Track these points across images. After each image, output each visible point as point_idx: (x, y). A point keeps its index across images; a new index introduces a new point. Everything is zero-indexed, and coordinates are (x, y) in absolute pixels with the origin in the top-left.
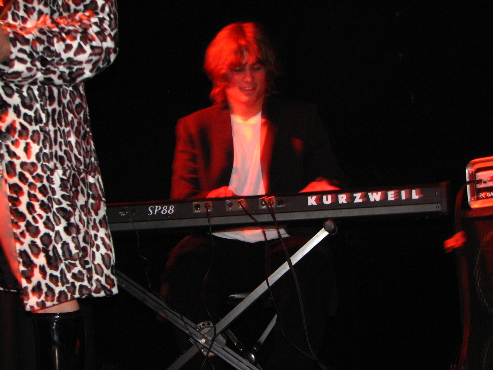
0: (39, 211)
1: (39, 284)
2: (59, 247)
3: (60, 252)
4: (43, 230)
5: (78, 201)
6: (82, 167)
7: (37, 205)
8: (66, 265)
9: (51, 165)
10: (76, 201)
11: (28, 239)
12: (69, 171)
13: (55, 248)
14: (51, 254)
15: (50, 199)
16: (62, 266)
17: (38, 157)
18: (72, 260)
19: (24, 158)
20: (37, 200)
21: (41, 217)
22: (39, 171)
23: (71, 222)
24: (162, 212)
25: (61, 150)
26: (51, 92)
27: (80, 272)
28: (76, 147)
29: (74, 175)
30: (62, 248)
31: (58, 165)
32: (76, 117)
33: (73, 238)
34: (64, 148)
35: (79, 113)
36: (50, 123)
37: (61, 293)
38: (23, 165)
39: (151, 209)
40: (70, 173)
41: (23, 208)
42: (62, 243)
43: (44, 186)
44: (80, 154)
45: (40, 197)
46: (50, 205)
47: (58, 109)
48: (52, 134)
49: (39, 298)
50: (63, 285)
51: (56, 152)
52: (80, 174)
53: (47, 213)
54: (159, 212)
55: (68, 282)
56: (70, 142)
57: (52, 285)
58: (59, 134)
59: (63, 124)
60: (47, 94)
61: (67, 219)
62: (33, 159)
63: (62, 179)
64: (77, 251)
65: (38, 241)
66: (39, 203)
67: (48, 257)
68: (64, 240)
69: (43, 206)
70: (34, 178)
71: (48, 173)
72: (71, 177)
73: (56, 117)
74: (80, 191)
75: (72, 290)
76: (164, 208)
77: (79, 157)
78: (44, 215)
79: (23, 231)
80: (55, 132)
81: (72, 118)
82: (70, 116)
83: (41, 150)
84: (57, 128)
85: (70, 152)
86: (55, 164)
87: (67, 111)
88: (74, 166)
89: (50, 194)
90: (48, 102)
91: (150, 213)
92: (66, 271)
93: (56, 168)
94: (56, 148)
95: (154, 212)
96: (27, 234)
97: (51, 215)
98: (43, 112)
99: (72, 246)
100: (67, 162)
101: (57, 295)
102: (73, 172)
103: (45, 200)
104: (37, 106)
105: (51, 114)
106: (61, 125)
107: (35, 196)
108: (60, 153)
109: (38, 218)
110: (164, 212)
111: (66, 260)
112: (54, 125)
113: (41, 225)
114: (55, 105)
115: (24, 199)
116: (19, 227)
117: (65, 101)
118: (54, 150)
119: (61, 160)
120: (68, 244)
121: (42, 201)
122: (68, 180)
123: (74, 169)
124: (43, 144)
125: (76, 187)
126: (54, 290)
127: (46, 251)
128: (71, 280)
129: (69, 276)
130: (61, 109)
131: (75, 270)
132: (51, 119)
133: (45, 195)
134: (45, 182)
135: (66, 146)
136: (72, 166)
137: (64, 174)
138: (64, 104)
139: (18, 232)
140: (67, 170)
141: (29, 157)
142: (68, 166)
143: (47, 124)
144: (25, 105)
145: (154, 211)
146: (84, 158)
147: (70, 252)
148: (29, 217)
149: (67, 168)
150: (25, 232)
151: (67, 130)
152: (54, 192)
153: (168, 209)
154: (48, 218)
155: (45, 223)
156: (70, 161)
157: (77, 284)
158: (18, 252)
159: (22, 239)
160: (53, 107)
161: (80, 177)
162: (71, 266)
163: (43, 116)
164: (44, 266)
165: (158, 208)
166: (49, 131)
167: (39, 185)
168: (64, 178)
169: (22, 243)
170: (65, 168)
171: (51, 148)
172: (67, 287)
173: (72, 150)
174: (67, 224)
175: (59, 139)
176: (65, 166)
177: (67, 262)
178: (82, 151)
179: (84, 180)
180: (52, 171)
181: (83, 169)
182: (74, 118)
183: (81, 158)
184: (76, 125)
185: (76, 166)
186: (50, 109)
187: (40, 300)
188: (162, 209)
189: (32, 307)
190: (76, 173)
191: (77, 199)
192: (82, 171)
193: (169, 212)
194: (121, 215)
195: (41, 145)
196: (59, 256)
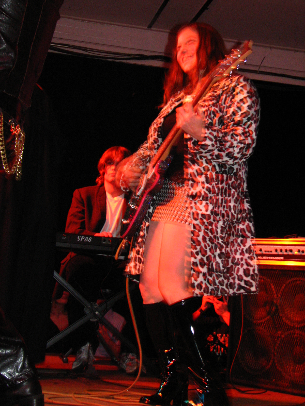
0: (208, 242)
1: (202, 282)
2: (214, 264)
3: (214, 267)
4: (209, 253)
5: (230, 239)
6: (235, 220)
7: (208, 238)
8: (216, 275)
9: (218, 218)
10: (229, 239)
11: (199, 257)
12: (226, 222)
13: (212, 264)
14: (210, 267)
15: (215, 237)
16: (214, 275)
17: (212, 212)
18: (220, 273)
19: (204, 211)
20: (208, 236)
21: (209, 246)
22: (212, 220)
23: (222, 251)
24: (85, 240)
25: (224, 210)
26: (222, 177)
27: (223, 280)
28: (233, 209)
29: (229, 224)
30: (216, 265)
31: (221, 218)
32: (236, 191)
33: (222, 260)
34: (225, 209)
35: (239, 189)
36: (220, 194)
37: (212, 290)
38: (203, 215)
39: (79, 237)
40: (227, 223)
41: (200, 239)
42: (216, 262)
43: (212, 228)
44: (235, 213)
45: (210, 234)
46: (214, 240)
47: (225, 186)
48: (220, 201)
49: (200, 290)
50: (213, 286)
51: (221, 211)
52: (233, 224)
53: (212, 244)
54: (83, 240)
55: (216, 284)
56: (230, 206)
57: (208, 285)
58: (224, 201)
59: (227, 195)
60: (220, 178)
61: (221, 250)
62: (209, 213)
63: (222, 227)
64: (223, 268)
65: (205, 259)
66: (209, 237)
67: (208, 268)
68: (217, 261)
69: (211, 239)
70: (208, 223)
71: (216, 222)
72: (228, 226)
73: (223, 191)
74: (232, 234)
75: (217, 289)
76: (86, 238)
77: (234, 214)
78: (211, 245)
79: (198, 251)
80: (222, 200)
81: (234, 191)
82: (233, 191)
83: (213, 208)
84: (223, 197)
85: (229, 212)
86: (220, 218)
87: (231, 187)
88: (230, 220)
89: (215, 234)
90: (220, 182)
91: (78, 240)
92: (216, 278)
93: (220, 220)
94: (221, 209)
95: (80, 240)
96: (200, 254)
97: (214, 245)
98: (217, 188)
99: (221, 265)
100: (226, 218)
101: (210, 291)
102: (229, 223)
103: (212, 236)
104: (214, 184)
105: (220, 189)
106: (226, 196)
107: (207, 233)
108: (223, 212)
109: (207, 245)
110: (86, 240)
111: (217, 272)
112: (222, 195)
113: (208, 250)
114: (224, 184)
115: (202, 234)
116: (196, 249)
117: (230, 182)
118: (220, 210)
119: (223, 216)
120: (219, 263)
121: (211, 237)
122: (225, 228)
123: (229, 221)
124: (215, 205)
125: (230, 232)
126: (209, 287)
127: (208, 265)
128: (218, 284)
129: (217, 281)
130: (227, 186)
131: (221, 279)
132: (220, 192)
133: (212, 234)
134: (214, 227)
135: (227, 208)
136: (229, 219)
137: (224, 224)
138: (229, 184)
139: (194, 251)
140: (225, 222)
141: (207, 211)
142: (226, 219)
143: (218, 195)
144: (208, 182)
145: (80, 238)
146: (237, 215)
147: (219, 267)
148: (203, 244)
149: (226, 221)
150: (199, 252)
151: (229, 199)
152: (217, 233)
153: (88, 239)
154: (212, 247)
155: (210, 249)
156: (228, 216)
157: (220, 287)
158: (192, 262)
159: (196, 256)
160: (222, 185)
161: (233, 225)
162: (219, 276)
163: (216, 190)
164: (206, 273)
165: (83, 238)
166: (219, 199)
167: (210, 227)
168: (223, 226)
169: (196, 258)
170: (225, 220)
171: (219, 208)
172: (215, 287)
173: (230, 210)
174: (220, 252)
175: (224, 204)
176: (225, 219)
177: (217, 273)
178: (236, 211)
179: (235, 227)
180: (218, 222)
181: (235, 221)
182: (235, 191)
183: (236, 215)
184: (236, 196)
185: (231, 220)
186: (220, 186)
187: (201, 292)
188: (85, 239)
189: (197, 294)
190: (231, 224)
191: (230, 238)
192: (234, 222)
193: (89, 240)
194: (63, 238)
195: (214, 206)
196: (213, 269)
